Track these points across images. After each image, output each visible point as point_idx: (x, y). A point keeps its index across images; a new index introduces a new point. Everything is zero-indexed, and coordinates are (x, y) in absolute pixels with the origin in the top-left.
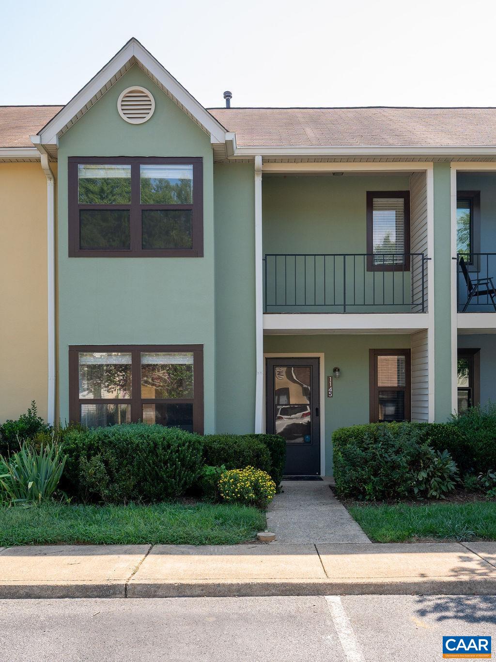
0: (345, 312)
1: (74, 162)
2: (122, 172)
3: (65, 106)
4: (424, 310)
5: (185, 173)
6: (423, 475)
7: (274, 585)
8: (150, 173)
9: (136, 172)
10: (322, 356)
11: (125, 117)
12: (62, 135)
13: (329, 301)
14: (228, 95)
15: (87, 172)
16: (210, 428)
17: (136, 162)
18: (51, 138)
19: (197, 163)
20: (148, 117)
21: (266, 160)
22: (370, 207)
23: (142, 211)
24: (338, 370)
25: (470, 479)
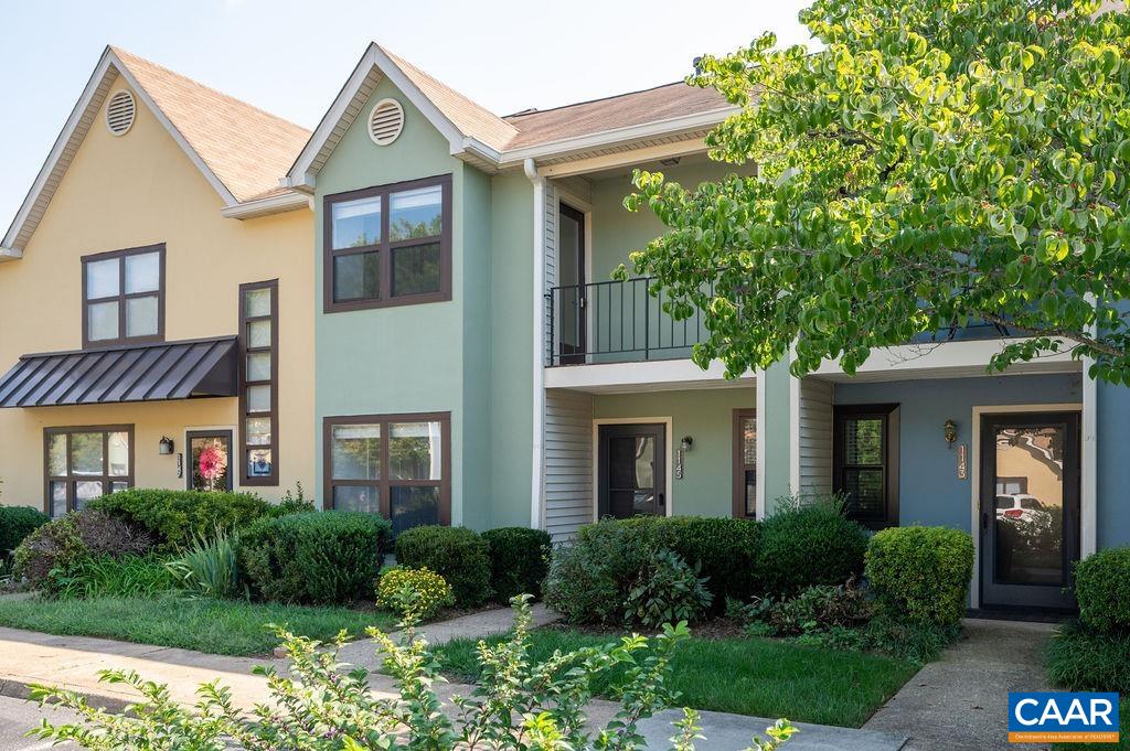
0: (647, 359)
1: (330, 202)
2: (373, 207)
5: (434, 197)
6: (637, 593)
8: (403, 202)
9: (385, 205)
10: (668, 420)
11: (375, 139)
12: (317, 172)
13: (628, 345)
15: (344, 212)
16: (457, 518)
17: (385, 191)
18: (301, 177)
19: (445, 181)
20: (397, 134)
21: (538, 164)
23: (392, 250)
24: (689, 441)
25: (732, 604)
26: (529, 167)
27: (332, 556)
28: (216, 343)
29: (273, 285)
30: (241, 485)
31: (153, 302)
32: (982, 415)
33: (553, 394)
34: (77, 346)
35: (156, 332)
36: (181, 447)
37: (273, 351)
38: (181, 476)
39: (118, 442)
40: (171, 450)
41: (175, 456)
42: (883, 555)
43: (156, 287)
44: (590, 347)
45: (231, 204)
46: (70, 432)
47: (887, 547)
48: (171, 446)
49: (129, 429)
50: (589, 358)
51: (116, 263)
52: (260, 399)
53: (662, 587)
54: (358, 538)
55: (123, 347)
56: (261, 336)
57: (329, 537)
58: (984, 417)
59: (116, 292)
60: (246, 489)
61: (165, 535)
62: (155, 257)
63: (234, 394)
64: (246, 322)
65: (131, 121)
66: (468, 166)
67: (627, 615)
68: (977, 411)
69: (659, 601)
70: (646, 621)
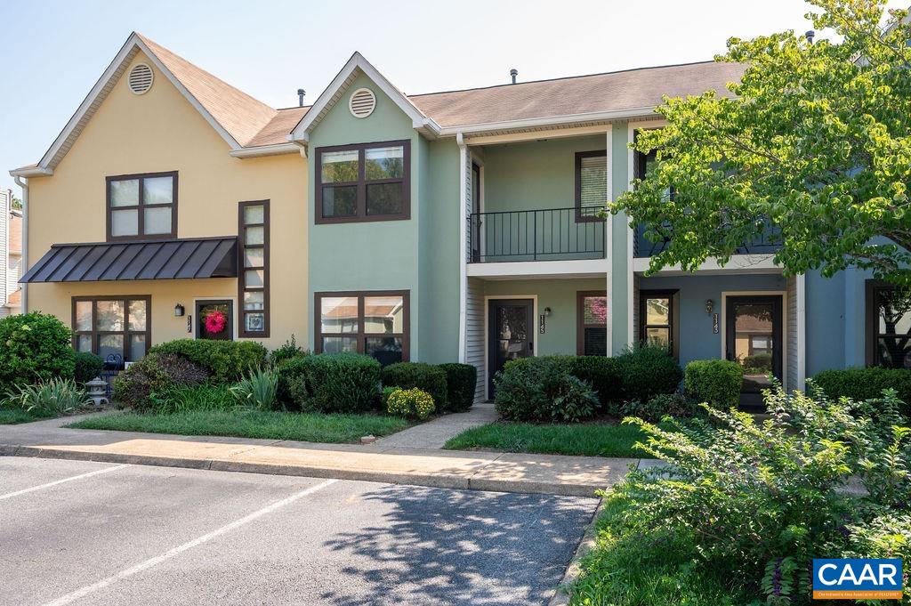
0: (535, 260)
1: (320, 152)
2: (353, 156)
3: (312, 106)
4: (604, 256)
5: (397, 153)
6: (560, 400)
7: (302, 469)
8: (374, 155)
9: (362, 156)
10: (535, 297)
11: (354, 114)
12: (311, 131)
13: (523, 251)
14: (514, 73)
15: (330, 159)
16: (415, 357)
17: (362, 148)
18: (300, 135)
19: (406, 144)
20: (371, 111)
21: (465, 136)
22: (578, 166)
23: (367, 186)
24: (549, 310)
25: (612, 407)
26: (460, 138)
27: (357, 381)
28: (221, 240)
29: (266, 204)
30: (239, 337)
31: (168, 211)
32: (727, 297)
33: (472, 281)
34: (102, 239)
35: (170, 232)
36: (192, 310)
37: (265, 247)
38: (190, 331)
39: (138, 307)
40: (183, 314)
41: (185, 318)
42: (698, 376)
43: (170, 200)
44: (483, 252)
45: (235, 147)
46: (95, 300)
47: (701, 371)
48: (182, 310)
49: (148, 299)
50: (483, 259)
51: (136, 182)
52: (255, 280)
53: (575, 397)
54: (371, 370)
55: (143, 241)
56: (255, 237)
57: (355, 369)
58: (728, 298)
59: (136, 202)
60: (242, 340)
61: (215, 370)
62: (170, 180)
63: (234, 275)
64: (243, 227)
65: (150, 85)
66: (421, 136)
67: (553, 414)
68: (724, 294)
69: (573, 404)
70: (567, 417)
